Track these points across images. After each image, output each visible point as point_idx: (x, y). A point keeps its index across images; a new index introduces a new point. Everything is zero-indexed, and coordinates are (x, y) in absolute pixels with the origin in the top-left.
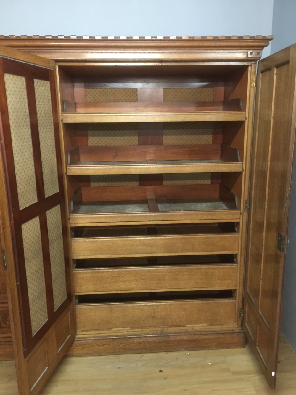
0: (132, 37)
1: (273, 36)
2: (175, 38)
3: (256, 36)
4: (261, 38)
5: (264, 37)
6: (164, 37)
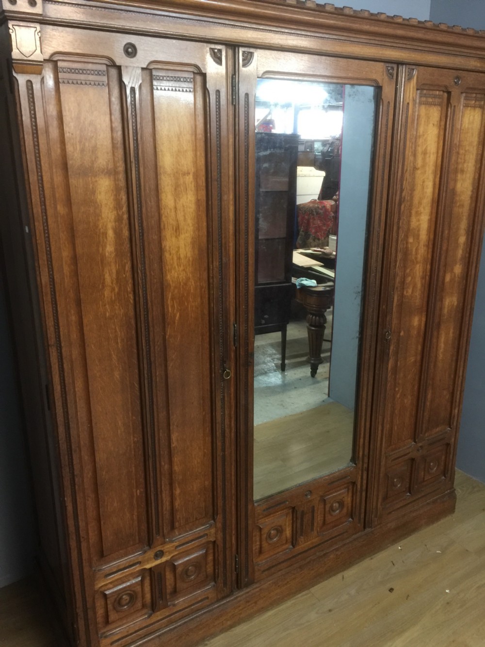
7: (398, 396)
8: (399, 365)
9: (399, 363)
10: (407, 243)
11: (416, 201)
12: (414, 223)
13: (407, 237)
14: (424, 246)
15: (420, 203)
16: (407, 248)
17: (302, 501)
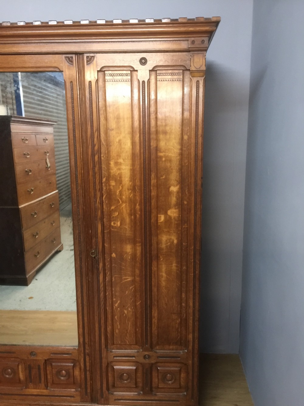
0: (32, 23)
1: (220, 17)
2: (88, 23)
3: (196, 17)
4: (202, 20)
5: (206, 19)
6: (74, 22)
7: (116, 305)
8: (113, 280)
9: (113, 278)
10: (109, 186)
11: (114, 153)
12: (114, 170)
13: (108, 180)
14: (128, 190)
15: (119, 156)
16: (110, 190)
17: (28, 358)
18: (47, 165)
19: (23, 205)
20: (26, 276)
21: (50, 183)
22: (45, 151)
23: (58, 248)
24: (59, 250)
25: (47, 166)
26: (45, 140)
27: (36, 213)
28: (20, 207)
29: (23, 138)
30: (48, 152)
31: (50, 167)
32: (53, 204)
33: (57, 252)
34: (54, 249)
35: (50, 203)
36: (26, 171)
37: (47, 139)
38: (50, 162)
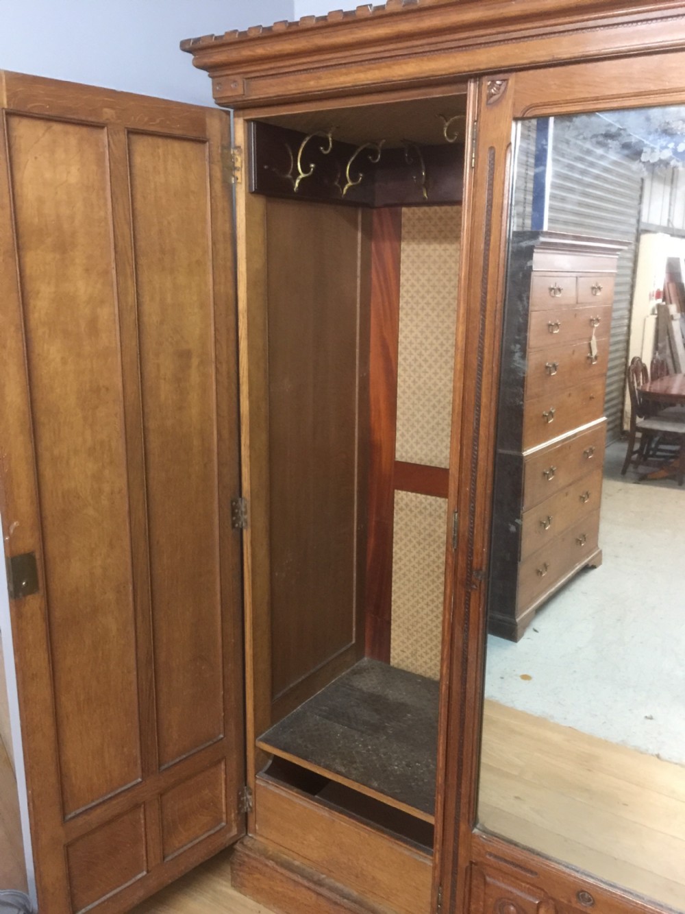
17: (570, 901)
18: (591, 353)
19: (529, 449)
20: (515, 619)
21: (591, 398)
22: (592, 317)
23: (590, 558)
24: (590, 565)
25: (589, 355)
26: (595, 289)
27: (552, 472)
28: (525, 453)
29: (552, 287)
30: (598, 320)
31: (596, 357)
32: (592, 451)
33: (587, 568)
34: (579, 561)
35: (585, 449)
36: (547, 367)
37: (599, 288)
38: (599, 346)
